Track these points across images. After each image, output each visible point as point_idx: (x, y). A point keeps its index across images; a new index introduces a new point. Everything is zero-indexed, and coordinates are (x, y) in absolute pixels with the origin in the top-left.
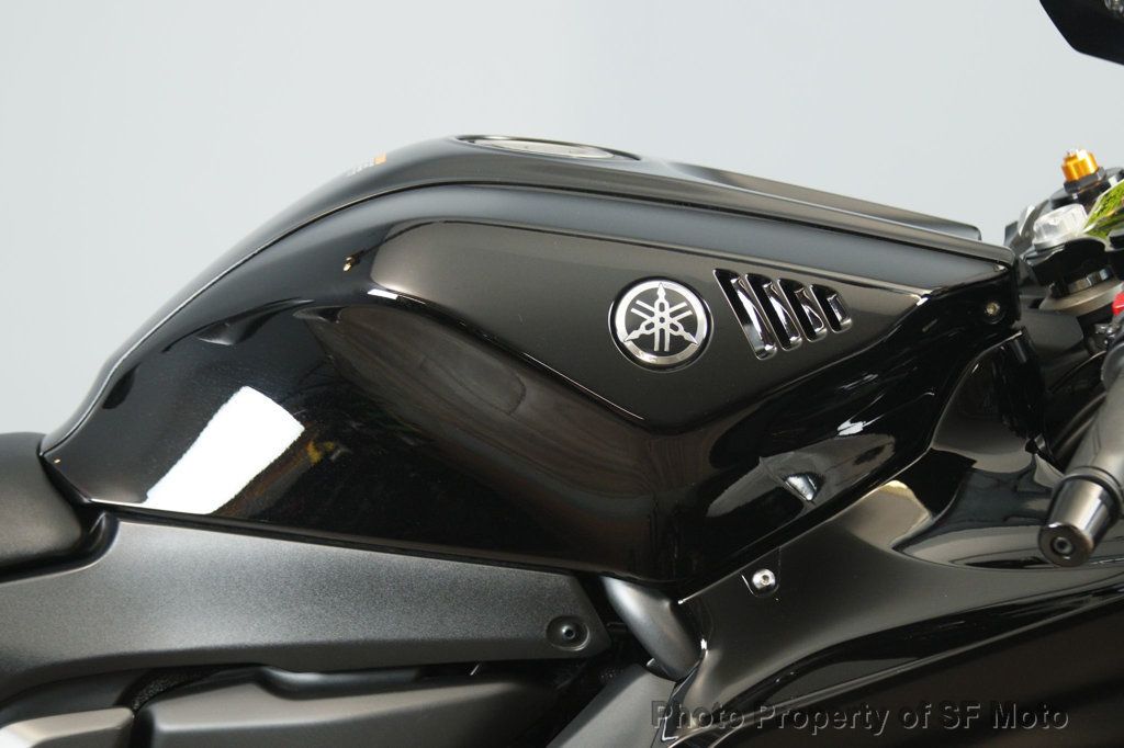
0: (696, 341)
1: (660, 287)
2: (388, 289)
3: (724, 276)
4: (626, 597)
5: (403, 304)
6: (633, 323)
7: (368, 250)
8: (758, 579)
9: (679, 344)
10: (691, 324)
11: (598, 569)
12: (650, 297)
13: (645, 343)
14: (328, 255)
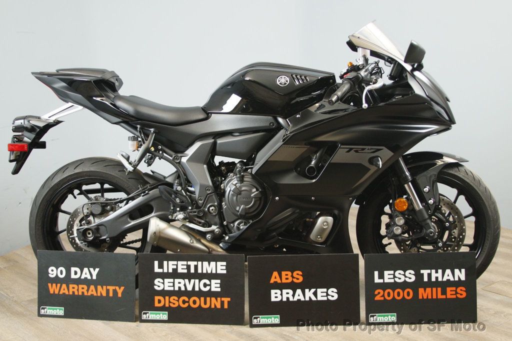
0: (288, 83)
1: (283, 77)
2: (247, 79)
3: (292, 75)
4: (281, 120)
5: (249, 80)
6: (279, 81)
7: (244, 75)
8: (297, 116)
9: (285, 84)
10: (287, 81)
11: (276, 115)
12: (282, 78)
13: (281, 84)
14: (239, 76)
